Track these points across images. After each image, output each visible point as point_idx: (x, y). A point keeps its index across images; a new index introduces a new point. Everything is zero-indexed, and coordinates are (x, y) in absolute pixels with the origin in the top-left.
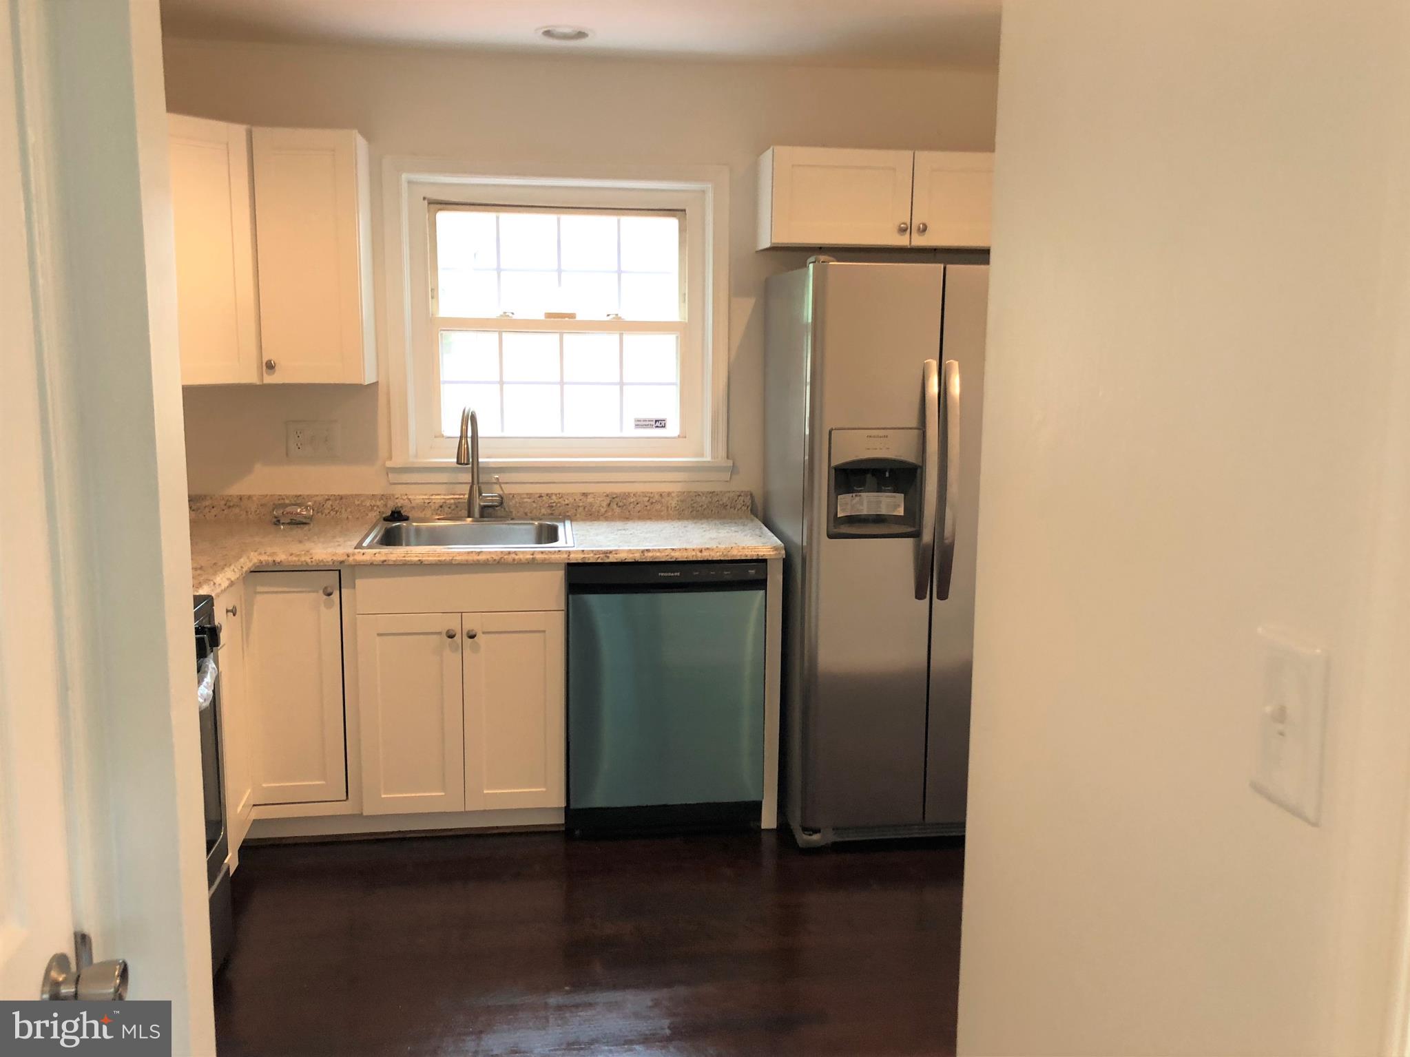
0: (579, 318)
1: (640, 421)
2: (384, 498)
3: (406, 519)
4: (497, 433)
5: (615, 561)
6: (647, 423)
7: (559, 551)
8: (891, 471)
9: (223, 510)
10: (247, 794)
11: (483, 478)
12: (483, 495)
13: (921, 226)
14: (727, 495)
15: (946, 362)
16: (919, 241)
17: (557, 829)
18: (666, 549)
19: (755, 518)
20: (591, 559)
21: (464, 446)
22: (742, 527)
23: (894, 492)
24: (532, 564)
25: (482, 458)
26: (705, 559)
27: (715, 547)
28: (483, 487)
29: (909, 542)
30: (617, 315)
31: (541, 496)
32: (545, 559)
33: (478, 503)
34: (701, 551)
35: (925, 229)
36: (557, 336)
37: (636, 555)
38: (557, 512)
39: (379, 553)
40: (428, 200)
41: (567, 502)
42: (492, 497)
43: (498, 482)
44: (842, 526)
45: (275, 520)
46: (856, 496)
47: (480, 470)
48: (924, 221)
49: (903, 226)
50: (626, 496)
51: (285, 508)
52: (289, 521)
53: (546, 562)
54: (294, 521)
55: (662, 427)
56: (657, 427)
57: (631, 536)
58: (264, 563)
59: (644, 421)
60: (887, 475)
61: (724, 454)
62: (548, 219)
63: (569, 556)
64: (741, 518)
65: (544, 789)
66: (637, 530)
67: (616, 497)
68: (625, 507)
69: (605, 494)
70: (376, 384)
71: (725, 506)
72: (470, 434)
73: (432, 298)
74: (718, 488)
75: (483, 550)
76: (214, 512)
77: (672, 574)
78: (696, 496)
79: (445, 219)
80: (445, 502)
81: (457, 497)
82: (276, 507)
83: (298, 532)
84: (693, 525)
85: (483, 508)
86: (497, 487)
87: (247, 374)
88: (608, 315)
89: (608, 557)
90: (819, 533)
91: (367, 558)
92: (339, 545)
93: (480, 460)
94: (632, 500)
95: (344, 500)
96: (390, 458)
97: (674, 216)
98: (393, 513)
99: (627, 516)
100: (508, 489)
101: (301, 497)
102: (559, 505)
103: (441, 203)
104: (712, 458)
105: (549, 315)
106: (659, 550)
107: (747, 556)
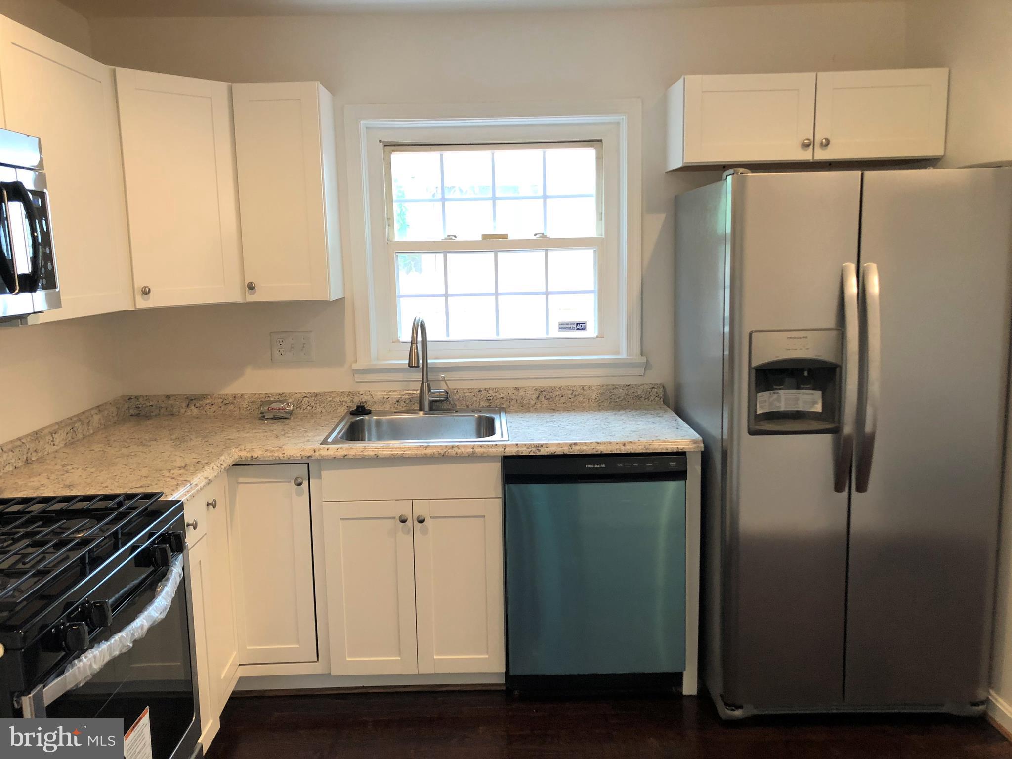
0: (510, 238)
1: (564, 324)
2: (351, 395)
3: (369, 412)
4: (443, 337)
5: (546, 454)
6: (569, 326)
7: (496, 445)
8: (810, 371)
9: (221, 407)
10: (233, 656)
11: (431, 376)
12: (432, 391)
13: (824, 141)
14: (642, 387)
15: (863, 265)
16: (821, 155)
17: (499, 688)
18: (592, 443)
19: (668, 408)
20: (525, 452)
21: (414, 350)
22: (658, 419)
23: (813, 390)
24: (473, 457)
25: (430, 359)
26: (629, 452)
27: (637, 440)
28: (431, 383)
29: (828, 437)
30: (543, 234)
31: (480, 391)
32: (484, 452)
33: (427, 398)
34: (624, 445)
35: (828, 142)
36: (492, 255)
37: (564, 448)
38: (493, 405)
39: (341, 448)
40: (384, 142)
41: (502, 395)
42: (439, 393)
43: (444, 380)
44: (762, 423)
45: (261, 415)
46: (774, 393)
47: (429, 370)
48: (827, 137)
49: (806, 141)
50: (553, 389)
51: (270, 405)
52: (272, 416)
53: (484, 455)
54: (276, 416)
55: (582, 329)
56: (578, 329)
57: (559, 428)
58: (243, 459)
59: (567, 324)
60: (806, 373)
61: (639, 352)
62: (484, 155)
63: (505, 449)
64: (655, 409)
65: (487, 656)
66: (563, 422)
67: (544, 391)
68: (551, 399)
69: (534, 389)
70: (343, 299)
71: (639, 397)
72: (419, 339)
73: (389, 226)
74: (631, 381)
75: (431, 444)
76: (214, 408)
77: (598, 466)
78: (613, 389)
79: (398, 159)
80: (401, 397)
81: (411, 392)
82: (263, 403)
83: (277, 427)
84: (613, 417)
85: (432, 403)
86: (443, 384)
87: (233, 295)
88: (535, 235)
89: (540, 451)
90: (739, 431)
91: (331, 453)
92: (308, 441)
93: (429, 361)
94: (558, 393)
95: (319, 397)
96: (356, 361)
97: (592, 146)
98: (358, 407)
99: (553, 408)
100: (452, 386)
101: (284, 395)
102: (495, 398)
103: (395, 145)
104: (627, 356)
105: (485, 237)
106: (585, 443)
107: (667, 449)
